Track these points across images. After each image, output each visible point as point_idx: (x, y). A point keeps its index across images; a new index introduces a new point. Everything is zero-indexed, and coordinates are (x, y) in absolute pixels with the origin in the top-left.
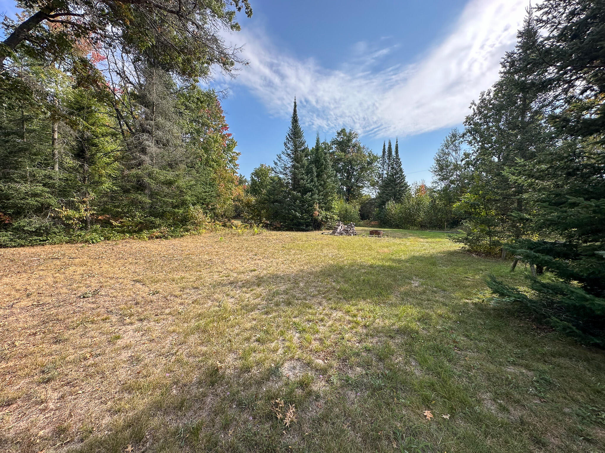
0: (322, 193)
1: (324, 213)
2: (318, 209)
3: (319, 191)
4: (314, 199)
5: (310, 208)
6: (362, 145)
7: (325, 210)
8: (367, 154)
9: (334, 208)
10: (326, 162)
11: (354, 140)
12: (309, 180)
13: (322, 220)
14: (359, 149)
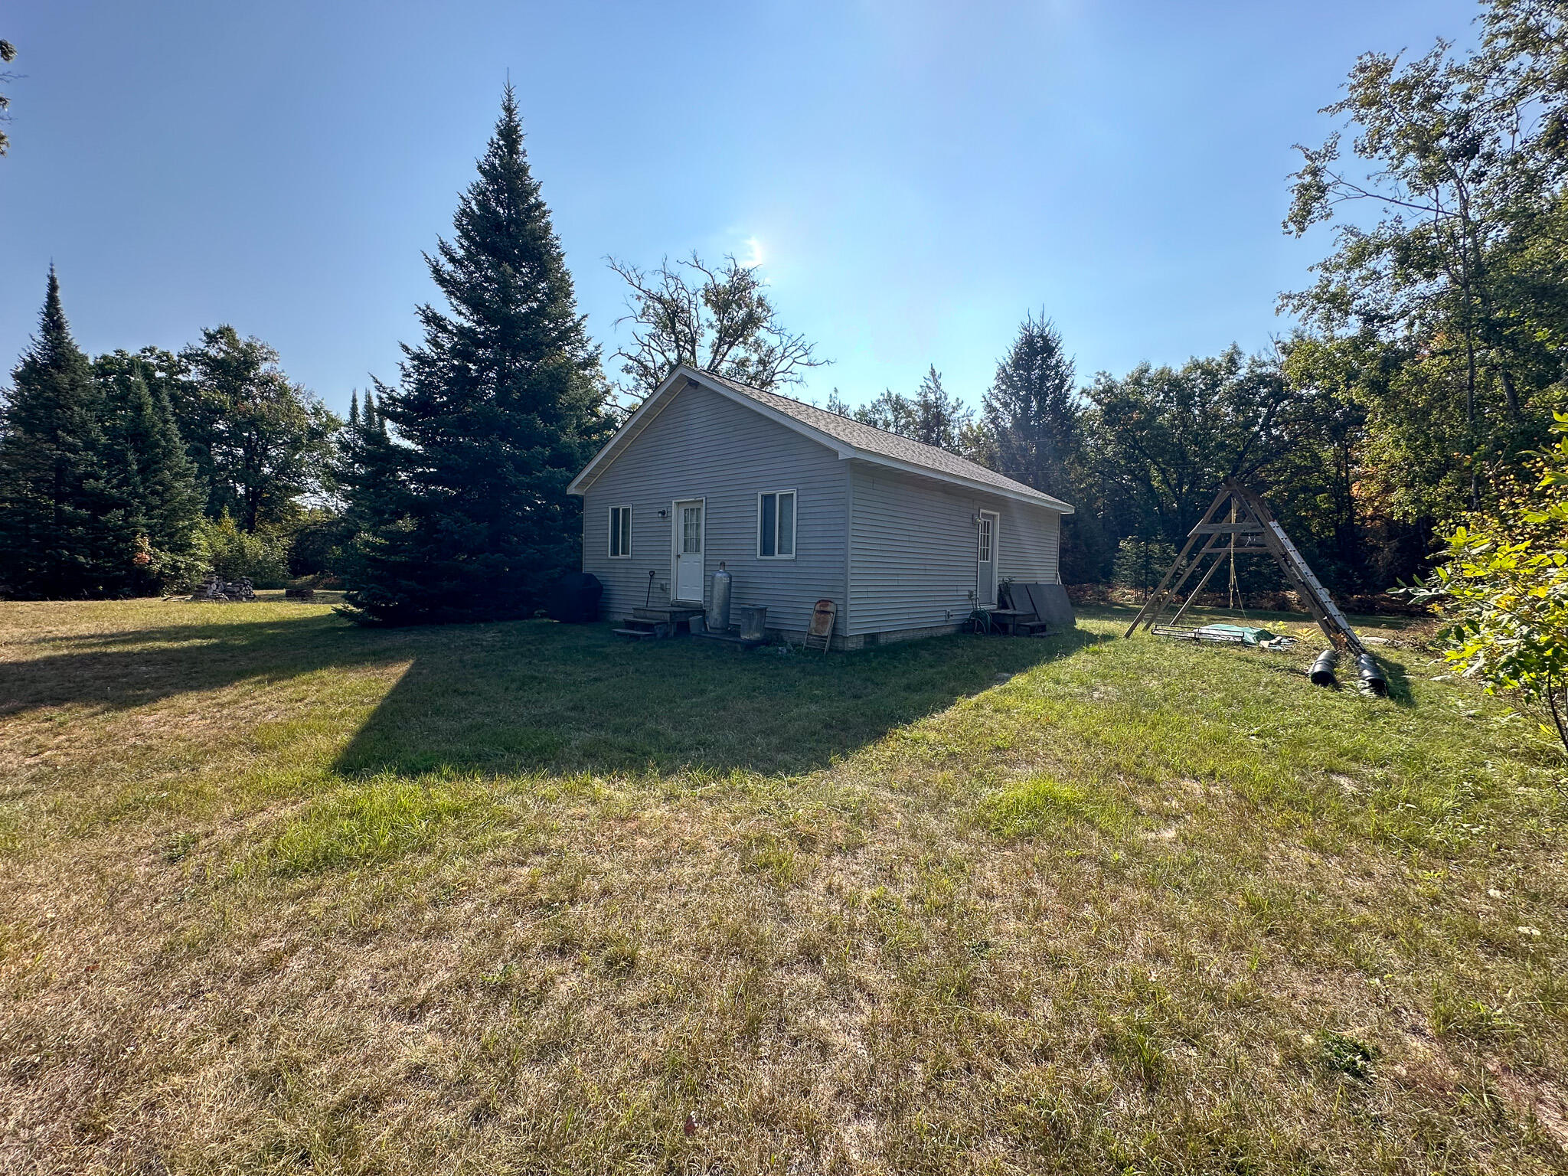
0: (156, 512)
1: (166, 557)
2: (147, 547)
3: (151, 508)
4: (135, 525)
5: (122, 545)
6: (290, 383)
7: (171, 550)
8: (309, 408)
9: (198, 547)
10: (169, 440)
11: (264, 368)
12: (115, 481)
13: (161, 573)
14: (283, 391)
